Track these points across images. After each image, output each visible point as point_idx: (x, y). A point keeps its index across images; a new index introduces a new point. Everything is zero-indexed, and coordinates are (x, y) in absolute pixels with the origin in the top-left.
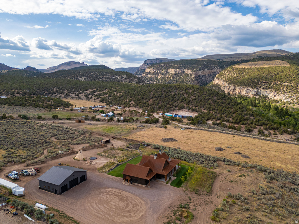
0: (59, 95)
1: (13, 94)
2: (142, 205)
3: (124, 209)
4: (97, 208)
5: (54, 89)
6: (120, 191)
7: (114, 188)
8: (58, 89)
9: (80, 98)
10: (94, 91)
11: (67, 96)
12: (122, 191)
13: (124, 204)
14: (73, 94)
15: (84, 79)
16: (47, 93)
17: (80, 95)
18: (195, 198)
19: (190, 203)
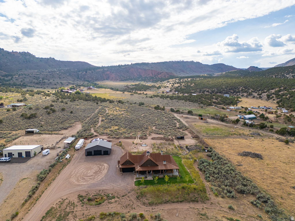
0: (241, 94)
1: (203, 92)
5: (240, 88)
8: (244, 87)
9: (260, 98)
10: (281, 89)
11: (249, 95)
14: (256, 93)
15: (292, 76)
16: (232, 92)
17: (263, 94)
18: (128, 198)
19: (118, 198)
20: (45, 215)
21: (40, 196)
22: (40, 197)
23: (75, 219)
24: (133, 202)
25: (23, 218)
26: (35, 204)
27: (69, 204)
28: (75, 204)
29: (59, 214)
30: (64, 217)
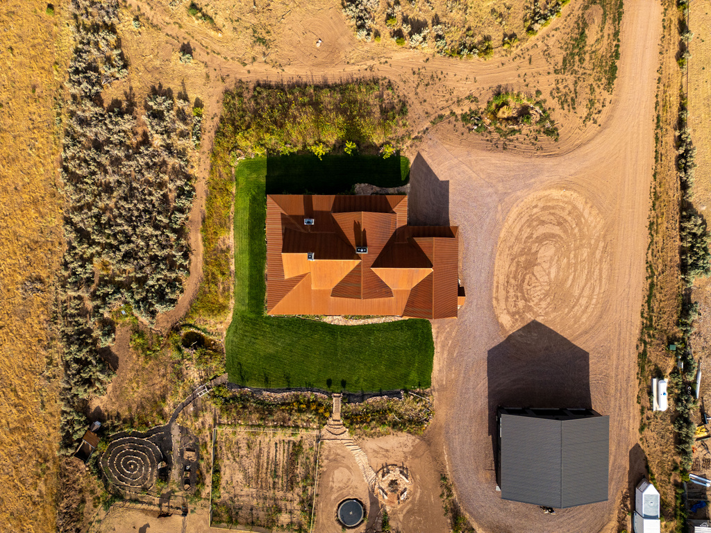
2: (525, 208)
3: (560, 237)
4: (587, 292)
6: (497, 291)
7: (494, 312)
12: (495, 284)
13: (543, 248)
18: (430, 110)
19: (453, 113)
20: (618, 63)
21: (657, 139)
22: (656, 134)
23: (546, 48)
24: (416, 94)
25: (661, 53)
26: (657, 103)
27: (573, 100)
28: (556, 99)
29: (586, 64)
30: (572, 54)
